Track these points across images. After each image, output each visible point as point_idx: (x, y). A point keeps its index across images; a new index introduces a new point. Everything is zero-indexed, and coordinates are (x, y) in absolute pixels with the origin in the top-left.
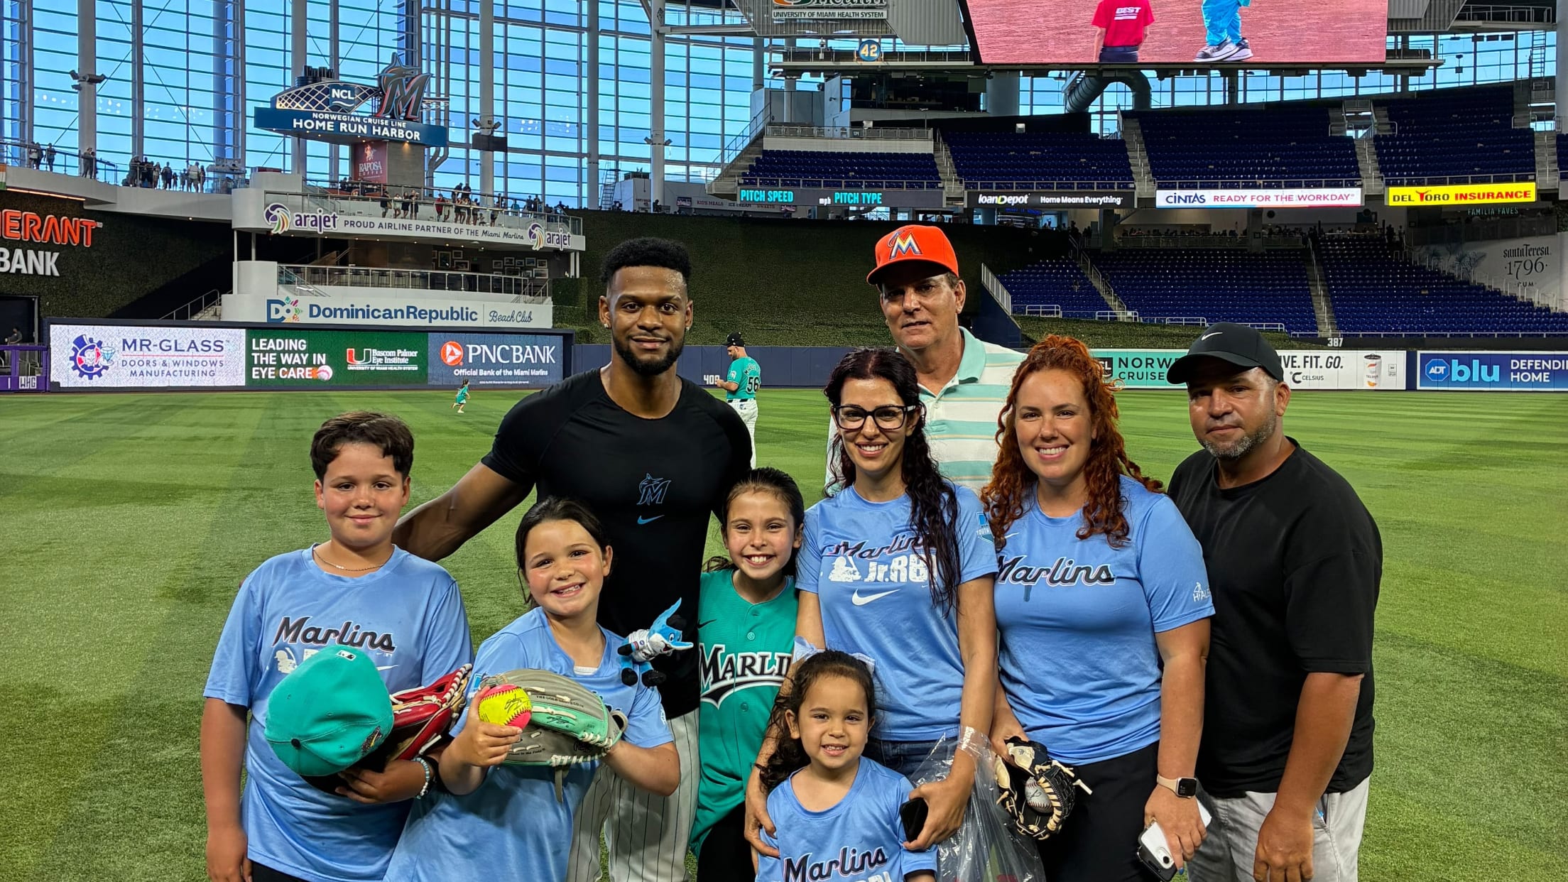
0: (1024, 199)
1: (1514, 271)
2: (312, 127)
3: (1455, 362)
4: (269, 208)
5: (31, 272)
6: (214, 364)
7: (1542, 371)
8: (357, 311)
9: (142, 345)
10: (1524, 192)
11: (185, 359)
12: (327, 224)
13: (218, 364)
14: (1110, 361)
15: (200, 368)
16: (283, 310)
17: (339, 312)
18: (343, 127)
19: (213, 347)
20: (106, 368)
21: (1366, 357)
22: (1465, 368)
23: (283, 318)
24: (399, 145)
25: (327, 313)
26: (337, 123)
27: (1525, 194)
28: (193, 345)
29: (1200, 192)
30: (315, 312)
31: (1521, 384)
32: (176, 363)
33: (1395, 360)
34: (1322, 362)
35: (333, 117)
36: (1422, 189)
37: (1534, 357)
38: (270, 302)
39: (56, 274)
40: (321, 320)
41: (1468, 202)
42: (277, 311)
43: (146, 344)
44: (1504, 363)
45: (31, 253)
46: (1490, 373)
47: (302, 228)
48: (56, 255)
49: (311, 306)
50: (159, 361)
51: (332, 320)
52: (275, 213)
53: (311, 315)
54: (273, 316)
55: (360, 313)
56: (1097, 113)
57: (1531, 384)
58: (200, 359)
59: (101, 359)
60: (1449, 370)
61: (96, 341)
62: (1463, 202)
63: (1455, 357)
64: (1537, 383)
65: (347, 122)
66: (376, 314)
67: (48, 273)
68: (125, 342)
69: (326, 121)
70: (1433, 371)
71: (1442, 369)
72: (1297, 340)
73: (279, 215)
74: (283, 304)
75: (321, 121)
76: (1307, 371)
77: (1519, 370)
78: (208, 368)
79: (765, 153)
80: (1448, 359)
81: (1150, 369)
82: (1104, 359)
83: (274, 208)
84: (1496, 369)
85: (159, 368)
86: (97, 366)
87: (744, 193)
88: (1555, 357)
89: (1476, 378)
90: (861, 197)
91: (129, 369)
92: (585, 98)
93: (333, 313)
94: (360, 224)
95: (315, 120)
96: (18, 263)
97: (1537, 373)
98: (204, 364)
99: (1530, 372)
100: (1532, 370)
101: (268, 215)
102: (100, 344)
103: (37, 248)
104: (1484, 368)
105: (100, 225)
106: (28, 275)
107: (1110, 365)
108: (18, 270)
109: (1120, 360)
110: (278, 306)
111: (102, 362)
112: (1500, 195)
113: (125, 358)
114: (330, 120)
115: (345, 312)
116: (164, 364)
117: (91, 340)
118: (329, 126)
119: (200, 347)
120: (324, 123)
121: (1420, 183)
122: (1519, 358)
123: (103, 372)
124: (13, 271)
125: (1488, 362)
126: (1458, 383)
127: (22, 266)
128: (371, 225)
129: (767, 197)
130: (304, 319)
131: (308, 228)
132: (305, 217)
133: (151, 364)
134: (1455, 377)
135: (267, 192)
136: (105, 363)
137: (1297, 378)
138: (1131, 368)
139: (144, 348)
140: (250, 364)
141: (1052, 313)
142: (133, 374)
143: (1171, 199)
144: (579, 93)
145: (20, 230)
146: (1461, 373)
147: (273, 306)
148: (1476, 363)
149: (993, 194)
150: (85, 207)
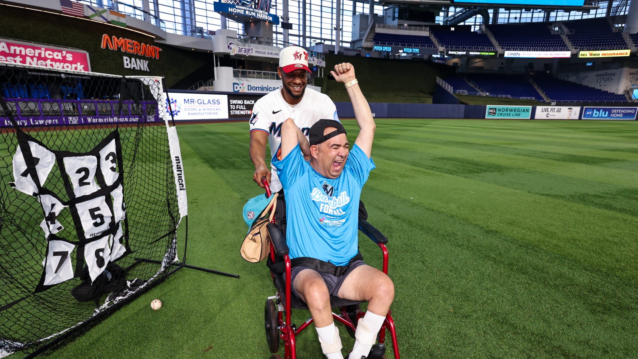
0: (464, 53)
1: (599, 81)
2: (236, 12)
3: (595, 110)
4: (228, 44)
5: (139, 69)
6: (217, 109)
7: (621, 113)
8: (264, 88)
9: (191, 102)
10: (626, 53)
11: (207, 108)
12: (250, 52)
13: (219, 110)
14: (496, 109)
15: (212, 111)
16: (238, 87)
17: (258, 88)
18: (247, 12)
19: (216, 103)
20: (179, 111)
21: (569, 109)
22: (598, 112)
23: (239, 91)
24: (264, 22)
25: (254, 89)
26: (245, 10)
27: (626, 54)
28: (209, 102)
29: (519, 52)
30: (250, 88)
31: (614, 117)
32: (204, 109)
33: (576, 110)
34: (556, 110)
35: (243, 8)
36: (591, 52)
37: (619, 109)
38: (234, 84)
39: (148, 70)
40: (252, 91)
41: (606, 56)
42: (237, 88)
43: (192, 101)
44: (610, 111)
45: (138, 60)
46: (605, 114)
47: (241, 53)
48: (147, 62)
49: (248, 86)
50: (198, 108)
51: (255, 92)
52: (231, 46)
53: (248, 90)
54: (236, 90)
55: (265, 89)
56: (473, 25)
57: (617, 117)
58: (212, 108)
59: (177, 107)
60: (592, 113)
61: (174, 100)
62: (604, 56)
63: (595, 109)
64: (619, 117)
65: (248, 11)
66: (271, 89)
67: (145, 70)
68: (185, 100)
69: (241, 9)
70: (588, 113)
71: (591, 113)
72: (542, 103)
73: (232, 47)
74: (238, 85)
75: (239, 9)
76: (551, 113)
77: (614, 113)
78: (215, 111)
79: (376, 33)
80: (593, 109)
81: (507, 112)
82: (494, 109)
83: (230, 44)
84: (607, 113)
85: (198, 111)
86: (176, 111)
87: (375, 47)
88: (626, 109)
89: (600, 116)
90: (412, 50)
91: (187, 112)
92: (301, 16)
93: (256, 88)
94: (261, 53)
95: (237, 9)
96: (134, 64)
97: (619, 114)
98: (213, 109)
99: (617, 113)
100: (618, 113)
101: (229, 47)
102: (176, 101)
103: (140, 58)
104: (604, 112)
105: (161, 50)
106: (137, 70)
107: (496, 111)
108: (134, 68)
109: (499, 109)
110: (237, 85)
111: (177, 109)
112: (617, 54)
113: (185, 107)
114: (242, 9)
115: (260, 89)
116: (200, 110)
117: (172, 99)
118: (242, 12)
119: (212, 102)
120: (240, 10)
121: (590, 50)
122: (615, 109)
123: (178, 113)
124: (132, 68)
125: (605, 110)
126: (595, 117)
127: (135, 66)
128: (265, 53)
129: (383, 49)
130: (246, 91)
131: (243, 53)
132: (242, 48)
133: (195, 110)
134: (594, 115)
135: (228, 37)
136: (179, 110)
137: (548, 115)
138: (501, 112)
139: (192, 103)
140: (229, 109)
141: (464, 93)
142: (189, 114)
143: (509, 54)
144: (299, 13)
145: (132, 49)
146: (596, 114)
147: (235, 85)
148: (601, 111)
149: (454, 51)
150: (155, 41)
